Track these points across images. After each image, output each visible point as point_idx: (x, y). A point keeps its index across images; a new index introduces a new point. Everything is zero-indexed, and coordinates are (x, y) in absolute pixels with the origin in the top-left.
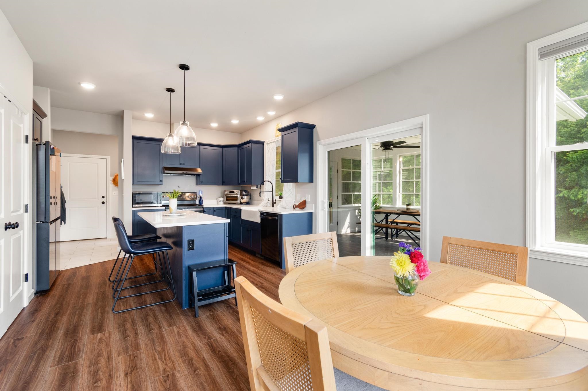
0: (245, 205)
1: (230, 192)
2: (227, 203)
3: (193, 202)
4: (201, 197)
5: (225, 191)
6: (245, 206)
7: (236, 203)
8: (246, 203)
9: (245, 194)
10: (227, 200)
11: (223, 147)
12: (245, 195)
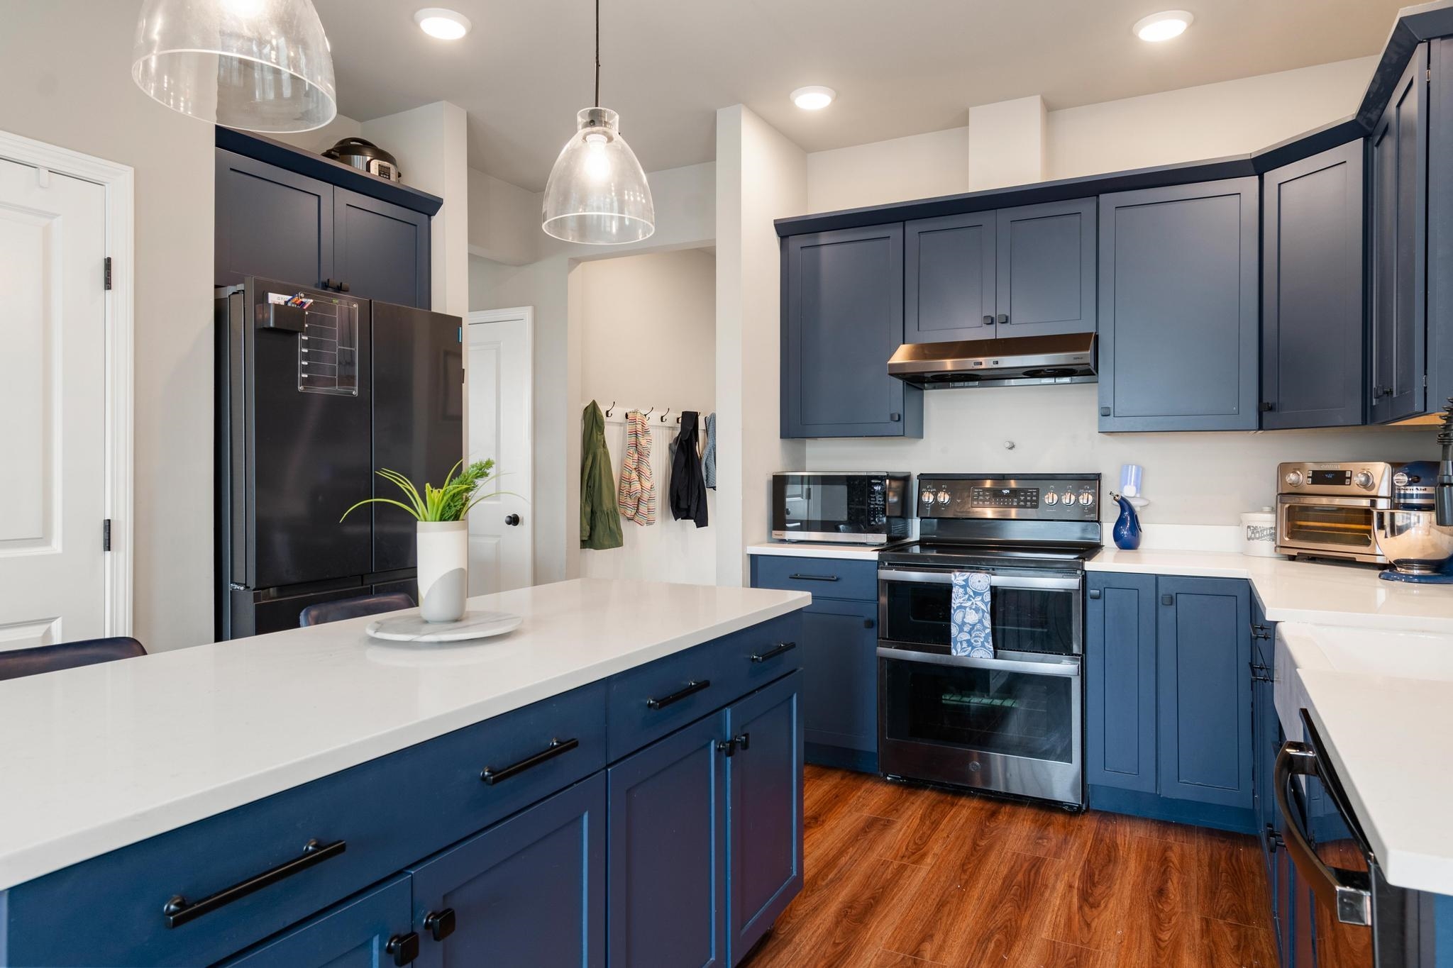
0: (1421, 579)
1: (1318, 477)
2: (1294, 553)
3: (1084, 530)
4: (1124, 504)
5: (1284, 468)
6: (1417, 589)
7: (1359, 558)
8: (1423, 563)
9: (1414, 490)
10: (1294, 533)
11: (1262, 164)
12: (1415, 501)
